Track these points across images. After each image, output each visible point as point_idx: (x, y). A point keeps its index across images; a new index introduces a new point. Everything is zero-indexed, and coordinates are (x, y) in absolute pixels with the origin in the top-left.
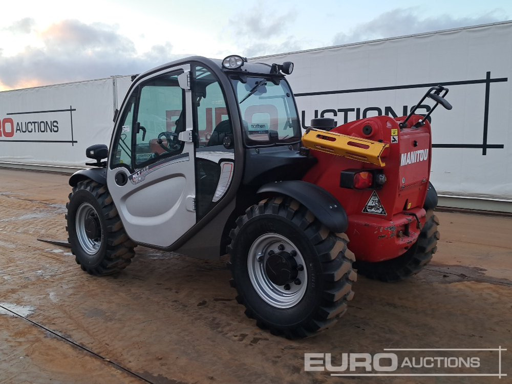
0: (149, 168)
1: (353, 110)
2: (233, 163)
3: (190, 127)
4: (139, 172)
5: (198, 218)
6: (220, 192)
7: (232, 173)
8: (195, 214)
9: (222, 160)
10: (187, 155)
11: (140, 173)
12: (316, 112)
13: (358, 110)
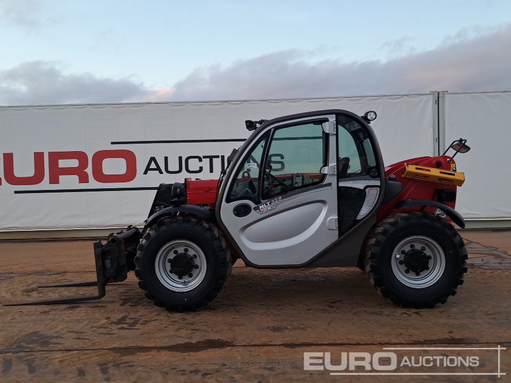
0: (283, 198)
1: (218, 157)
2: (379, 189)
3: (333, 163)
4: (268, 203)
5: (340, 234)
6: (364, 211)
7: (378, 196)
8: (338, 231)
9: (367, 187)
10: (330, 184)
11: (270, 204)
12: (180, 158)
13: (223, 157)
